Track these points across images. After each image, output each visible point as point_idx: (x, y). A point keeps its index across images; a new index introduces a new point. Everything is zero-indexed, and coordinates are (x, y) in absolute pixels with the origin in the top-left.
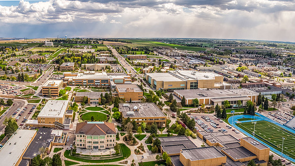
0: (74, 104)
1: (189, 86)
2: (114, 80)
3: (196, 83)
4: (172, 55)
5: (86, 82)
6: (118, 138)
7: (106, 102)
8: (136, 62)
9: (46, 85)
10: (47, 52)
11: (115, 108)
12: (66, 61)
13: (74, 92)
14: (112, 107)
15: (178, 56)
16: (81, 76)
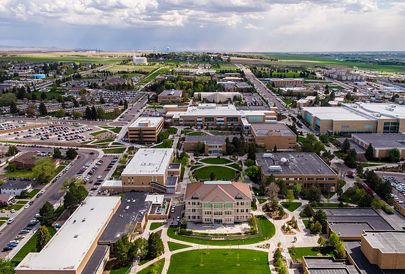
0: (183, 155)
1: (381, 128)
2: (247, 118)
3: (395, 123)
4: (350, 78)
5: (201, 119)
6: (254, 206)
7: (235, 151)
8: (285, 90)
9: (135, 125)
10: (136, 72)
11: (250, 160)
12: (169, 88)
13: (183, 136)
14: (244, 158)
15: (360, 80)
16: (193, 111)
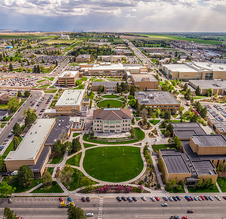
0: (91, 93)
1: (204, 76)
2: (130, 71)
3: (211, 74)
4: (189, 47)
5: (102, 72)
6: (133, 122)
7: (122, 91)
8: (152, 54)
9: (62, 76)
10: (63, 44)
11: (131, 96)
12: (82, 53)
13: (90, 82)
14: (128, 94)
15: (194, 49)
16: (96, 67)
